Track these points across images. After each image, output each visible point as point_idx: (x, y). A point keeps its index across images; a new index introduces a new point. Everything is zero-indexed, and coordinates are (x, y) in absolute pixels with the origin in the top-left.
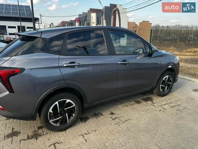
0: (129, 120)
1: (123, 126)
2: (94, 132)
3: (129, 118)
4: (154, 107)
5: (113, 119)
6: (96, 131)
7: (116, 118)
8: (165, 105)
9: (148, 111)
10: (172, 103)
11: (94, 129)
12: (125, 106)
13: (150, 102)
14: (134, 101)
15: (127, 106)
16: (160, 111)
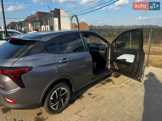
0: (103, 97)
1: (102, 102)
2: (83, 109)
3: (103, 96)
4: (115, 86)
5: (93, 98)
6: (85, 109)
7: (94, 97)
8: (121, 83)
9: (112, 89)
10: (125, 81)
11: (82, 107)
12: (96, 88)
13: (111, 83)
14: (101, 83)
15: (97, 87)
16: (120, 87)
